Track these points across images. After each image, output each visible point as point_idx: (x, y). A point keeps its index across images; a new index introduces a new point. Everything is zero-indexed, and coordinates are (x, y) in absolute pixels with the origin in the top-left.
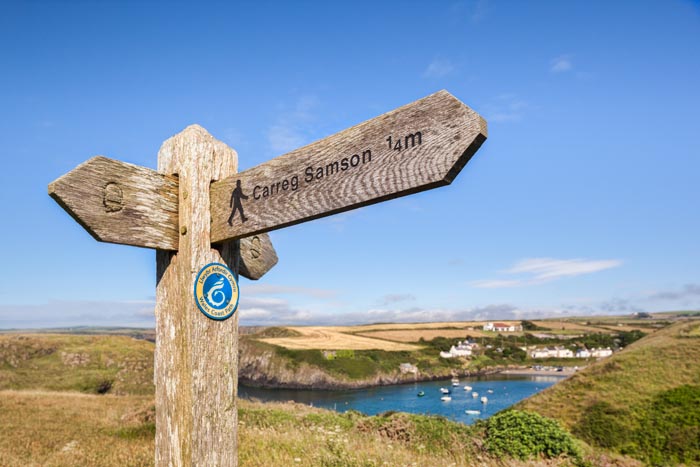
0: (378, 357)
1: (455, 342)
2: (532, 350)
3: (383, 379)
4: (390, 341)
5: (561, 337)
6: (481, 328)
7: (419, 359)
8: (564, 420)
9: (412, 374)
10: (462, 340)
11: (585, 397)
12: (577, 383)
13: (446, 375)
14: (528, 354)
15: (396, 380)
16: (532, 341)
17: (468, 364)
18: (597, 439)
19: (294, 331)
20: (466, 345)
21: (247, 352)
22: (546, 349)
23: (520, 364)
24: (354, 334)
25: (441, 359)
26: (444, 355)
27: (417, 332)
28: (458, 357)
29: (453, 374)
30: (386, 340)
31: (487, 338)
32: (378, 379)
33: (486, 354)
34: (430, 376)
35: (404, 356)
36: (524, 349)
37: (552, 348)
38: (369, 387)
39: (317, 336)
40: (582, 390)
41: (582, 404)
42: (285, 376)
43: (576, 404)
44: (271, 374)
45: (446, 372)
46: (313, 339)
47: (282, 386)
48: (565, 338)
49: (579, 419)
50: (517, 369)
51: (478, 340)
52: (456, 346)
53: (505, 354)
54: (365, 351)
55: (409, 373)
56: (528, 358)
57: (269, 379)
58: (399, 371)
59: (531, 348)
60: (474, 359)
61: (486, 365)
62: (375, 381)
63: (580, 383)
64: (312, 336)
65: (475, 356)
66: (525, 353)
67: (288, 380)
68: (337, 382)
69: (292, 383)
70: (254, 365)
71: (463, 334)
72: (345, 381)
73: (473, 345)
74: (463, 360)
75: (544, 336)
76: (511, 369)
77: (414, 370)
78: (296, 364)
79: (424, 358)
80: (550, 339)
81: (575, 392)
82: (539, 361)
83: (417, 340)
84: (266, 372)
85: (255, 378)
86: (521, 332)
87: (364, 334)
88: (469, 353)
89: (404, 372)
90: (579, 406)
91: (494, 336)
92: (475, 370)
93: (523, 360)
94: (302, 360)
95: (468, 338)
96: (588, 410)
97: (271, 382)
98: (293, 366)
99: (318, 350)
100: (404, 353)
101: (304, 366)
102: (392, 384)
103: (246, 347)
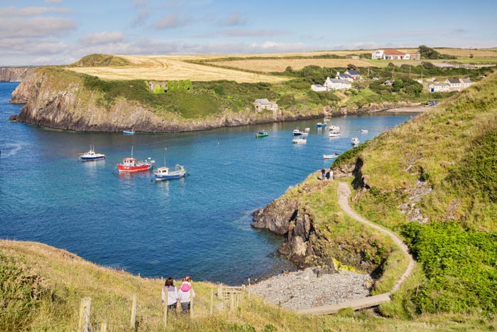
0: (225, 91)
1: (332, 73)
2: (430, 83)
3: (230, 119)
4: (247, 71)
5: (467, 66)
6: (368, 56)
7: (282, 93)
8: (437, 160)
9: (271, 112)
10: (342, 70)
11: (473, 122)
12: (464, 101)
13: (316, 113)
14: (425, 88)
15: (248, 120)
16: (431, 71)
17: (346, 100)
18: (487, 188)
19: (122, 59)
20: (346, 76)
21: (47, 85)
22: (447, 81)
23: (413, 100)
24: (201, 63)
25: (311, 93)
26: (315, 88)
27: (285, 61)
28: (334, 91)
29: (326, 113)
30: (242, 70)
31: (375, 69)
32: (223, 119)
33: (371, 88)
34: (294, 116)
35: (262, 90)
36: (420, 81)
37: (456, 81)
38: (210, 128)
39: (150, 65)
40: (471, 112)
41: (467, 132)
42: (96, 116)
43: (459, 133)
44: (77, 114)
45: (316, 111)
46: (142, 69)
47: (92, 129)
48: (473, 67)
49: (460, 157)
50: (408, 106)
51: (362, 71)
52: (333, 77)
53: (395, 88)
54: (209, 83)
55: (266, 110)
56: (424, 92)
57: (75, 120)
58: (253, 109)
59: (428, 80)
60: (353, 93)
61: (369, 101)
62: (220, 122)
63: (470, 101)
64: (144, 65)
65: (356, 90)
66: (422, 86)
67: (99, 122)
68: (165, 123)
69: (105, 125)
70: (56, 102)
71: (344, 64)
72: (175, 120)
73: (355, 76)
74: (340, 95)
75: (447, 65)
76: (402, 106)
77: (274, 107)
78: (109, 99)
79: (289, 92)
80: (454, 69)
81: (459, 115)
82: (438, 96)
83: (284, 70)
84: (71, 111)
85: (58, 120)
86: (418, 61)
87: (215, 63)
88: (349, 86)
89: (259, 110)
90: (463, 136)
91: (384, 65)
92: (355, 108)
93: (417, 96)
94: (118, 94)
95: (351, 68)
96: (476, 141)
97: (77, 124)
98: (106, 102)
99: (142, 81)
100: (262, 86)
101: (121, 101)
102: (241, 125)
103: (46, 78)
